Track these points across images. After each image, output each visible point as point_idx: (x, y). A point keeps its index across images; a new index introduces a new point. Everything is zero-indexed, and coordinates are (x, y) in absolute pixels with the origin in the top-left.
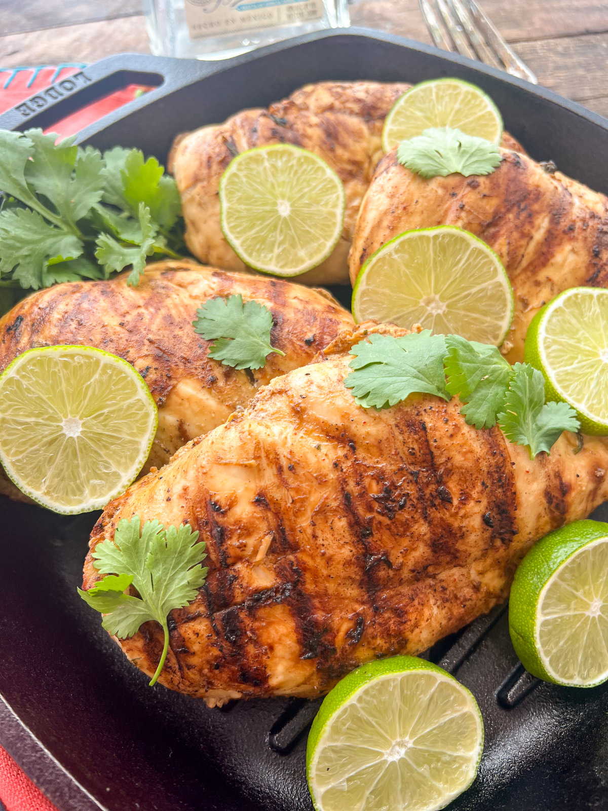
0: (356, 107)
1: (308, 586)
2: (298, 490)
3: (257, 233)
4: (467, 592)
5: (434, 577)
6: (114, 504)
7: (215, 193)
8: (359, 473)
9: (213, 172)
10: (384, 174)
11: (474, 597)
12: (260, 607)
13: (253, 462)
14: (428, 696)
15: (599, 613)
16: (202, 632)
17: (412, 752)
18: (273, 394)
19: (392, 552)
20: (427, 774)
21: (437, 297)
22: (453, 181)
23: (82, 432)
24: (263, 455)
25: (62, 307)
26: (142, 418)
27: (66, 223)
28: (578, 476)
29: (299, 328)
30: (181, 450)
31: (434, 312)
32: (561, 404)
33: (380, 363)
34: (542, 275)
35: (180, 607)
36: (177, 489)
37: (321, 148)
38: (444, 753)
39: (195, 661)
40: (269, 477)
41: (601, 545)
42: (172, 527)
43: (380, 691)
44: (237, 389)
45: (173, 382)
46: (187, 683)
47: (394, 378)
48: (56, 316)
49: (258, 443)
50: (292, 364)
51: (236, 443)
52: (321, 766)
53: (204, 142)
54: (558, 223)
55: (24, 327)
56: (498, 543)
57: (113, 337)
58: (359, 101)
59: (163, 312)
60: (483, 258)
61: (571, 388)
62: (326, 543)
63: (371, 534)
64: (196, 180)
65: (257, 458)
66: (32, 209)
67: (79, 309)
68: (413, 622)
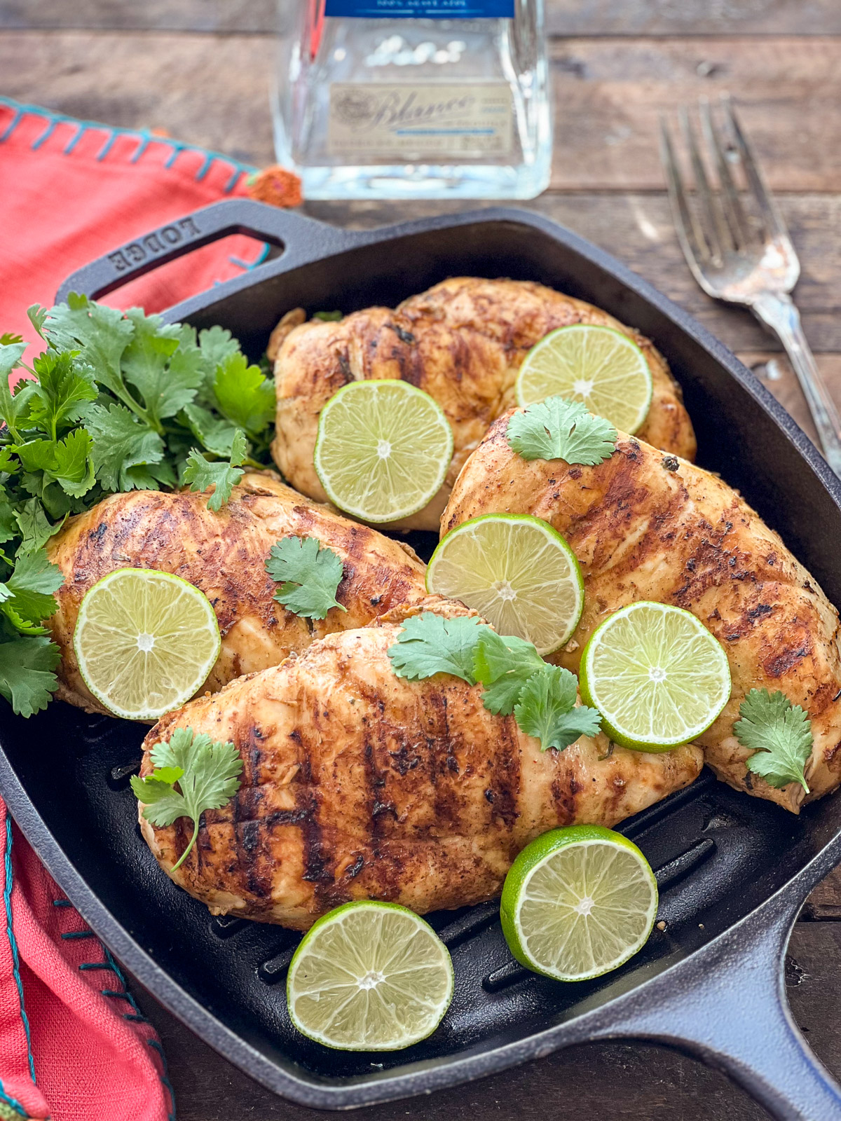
0: (499, 331)
1: (321, 817)
2: (328, 734)
3: (349, 471)
4: (468, 864)
5: (436, 839)
6: (170, 717)
7: (316, 411)
8: (383, 730)
9: (317, 389)
10: (489, 443)
11: (473, 870)
12: (278, 824)
13: (295, 703)
14: (407, 940)
15: (589, 913)
16: (225, 835)
17: (383, 987)
18: (325, 648)
19: (400, 805)
20: (393, 1012)
21: (509, 584)
22: (555, 467)
23: (153, 649)
24: (305, 698)
25: (144, 523)
26: (207, 646)
27: (150, 417)
28: (594, 780)
29: (368, 586)
30: (234, 681)
31: (504, 598)
32: (592, 709)
33: (421, 641)
34: (628, 579)
35: (212, 808)
36: (228, 713)
37: (445, 376)
38: (412, 999)
39: (214, 859)
40: (307, 717)
41: (598, 846)
42: (218, 743)
43: (364, 920)
44: (294, 636)
45: (237, 618)
46: (203, 880)
47: (428, 656)
48: (139, 531)
49: (302, 689)
50: (354, 621)
51: (285, 685)
52: (300, 972)
53: (315, 349)
54: (658, 528)
55: (108, 538)
56: (501, 822)
57: (189, 563)
58: (504, 323)
59: (238, 545)
60: (558, 556)
61: (607, 697)
62: (343, 783)
63: (384, 785)
64: (298, 392)
65: (299, 700)
66: (123, 404)
67: (160, 529)
68: (409, 875)
